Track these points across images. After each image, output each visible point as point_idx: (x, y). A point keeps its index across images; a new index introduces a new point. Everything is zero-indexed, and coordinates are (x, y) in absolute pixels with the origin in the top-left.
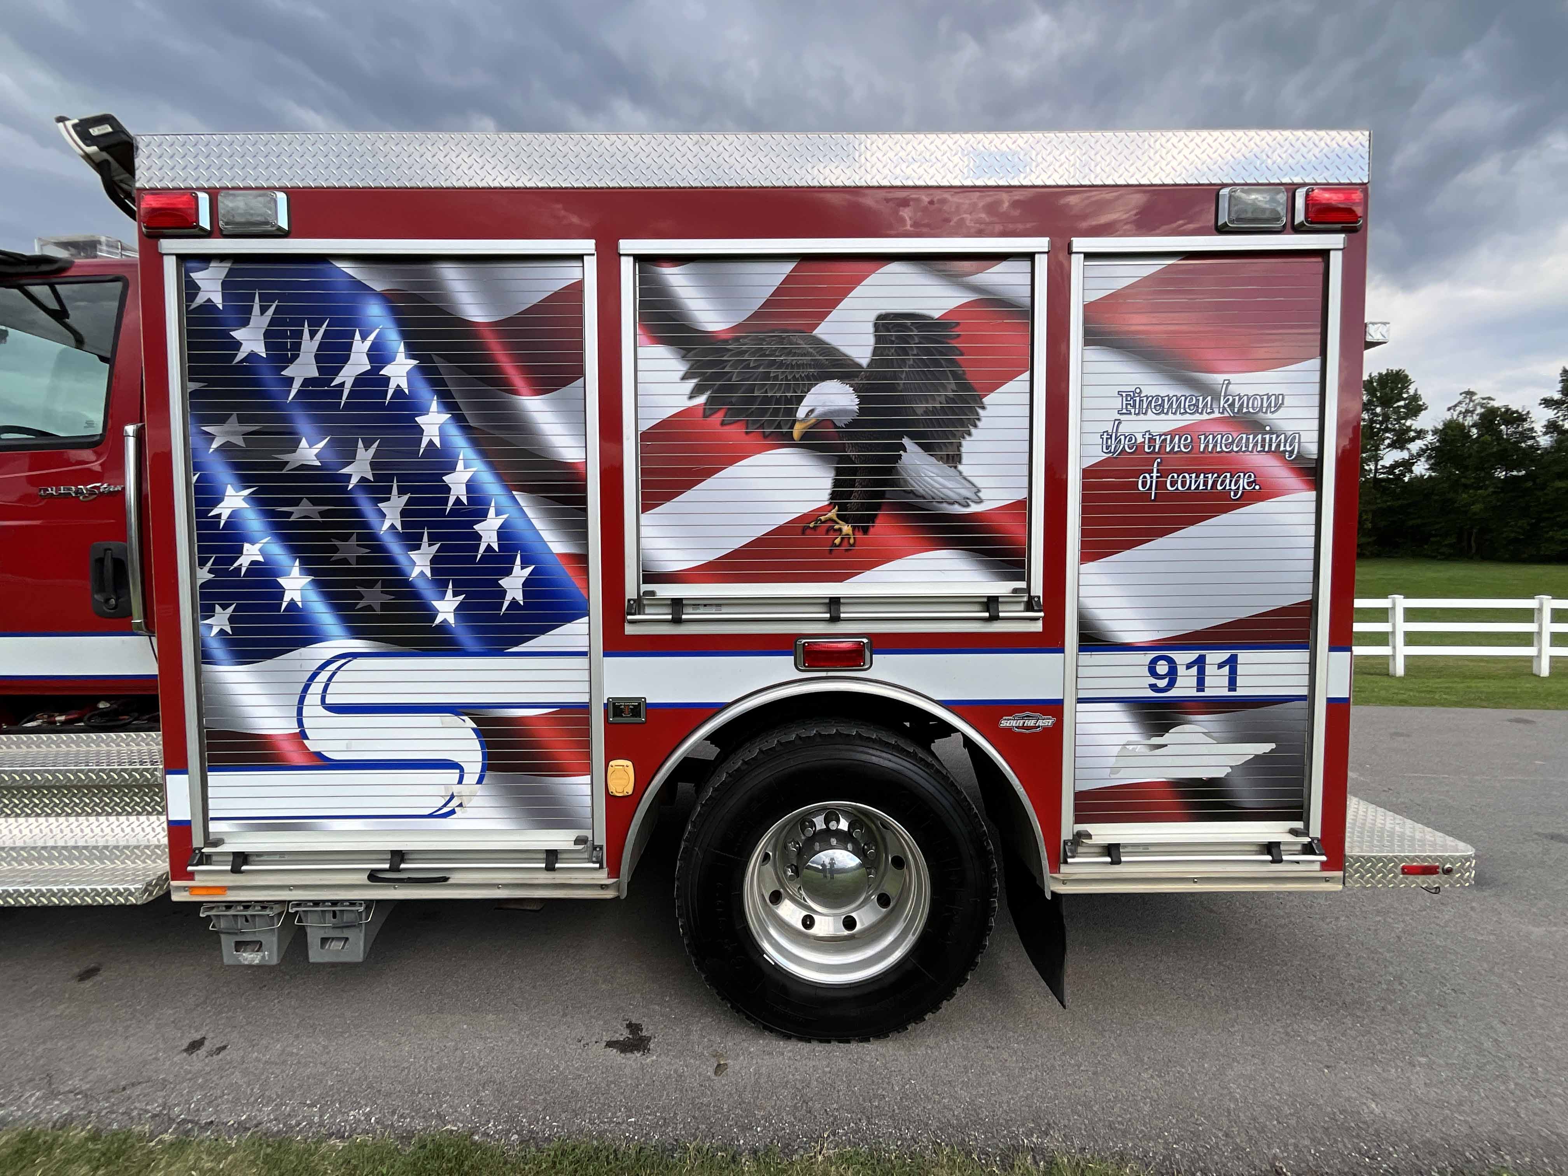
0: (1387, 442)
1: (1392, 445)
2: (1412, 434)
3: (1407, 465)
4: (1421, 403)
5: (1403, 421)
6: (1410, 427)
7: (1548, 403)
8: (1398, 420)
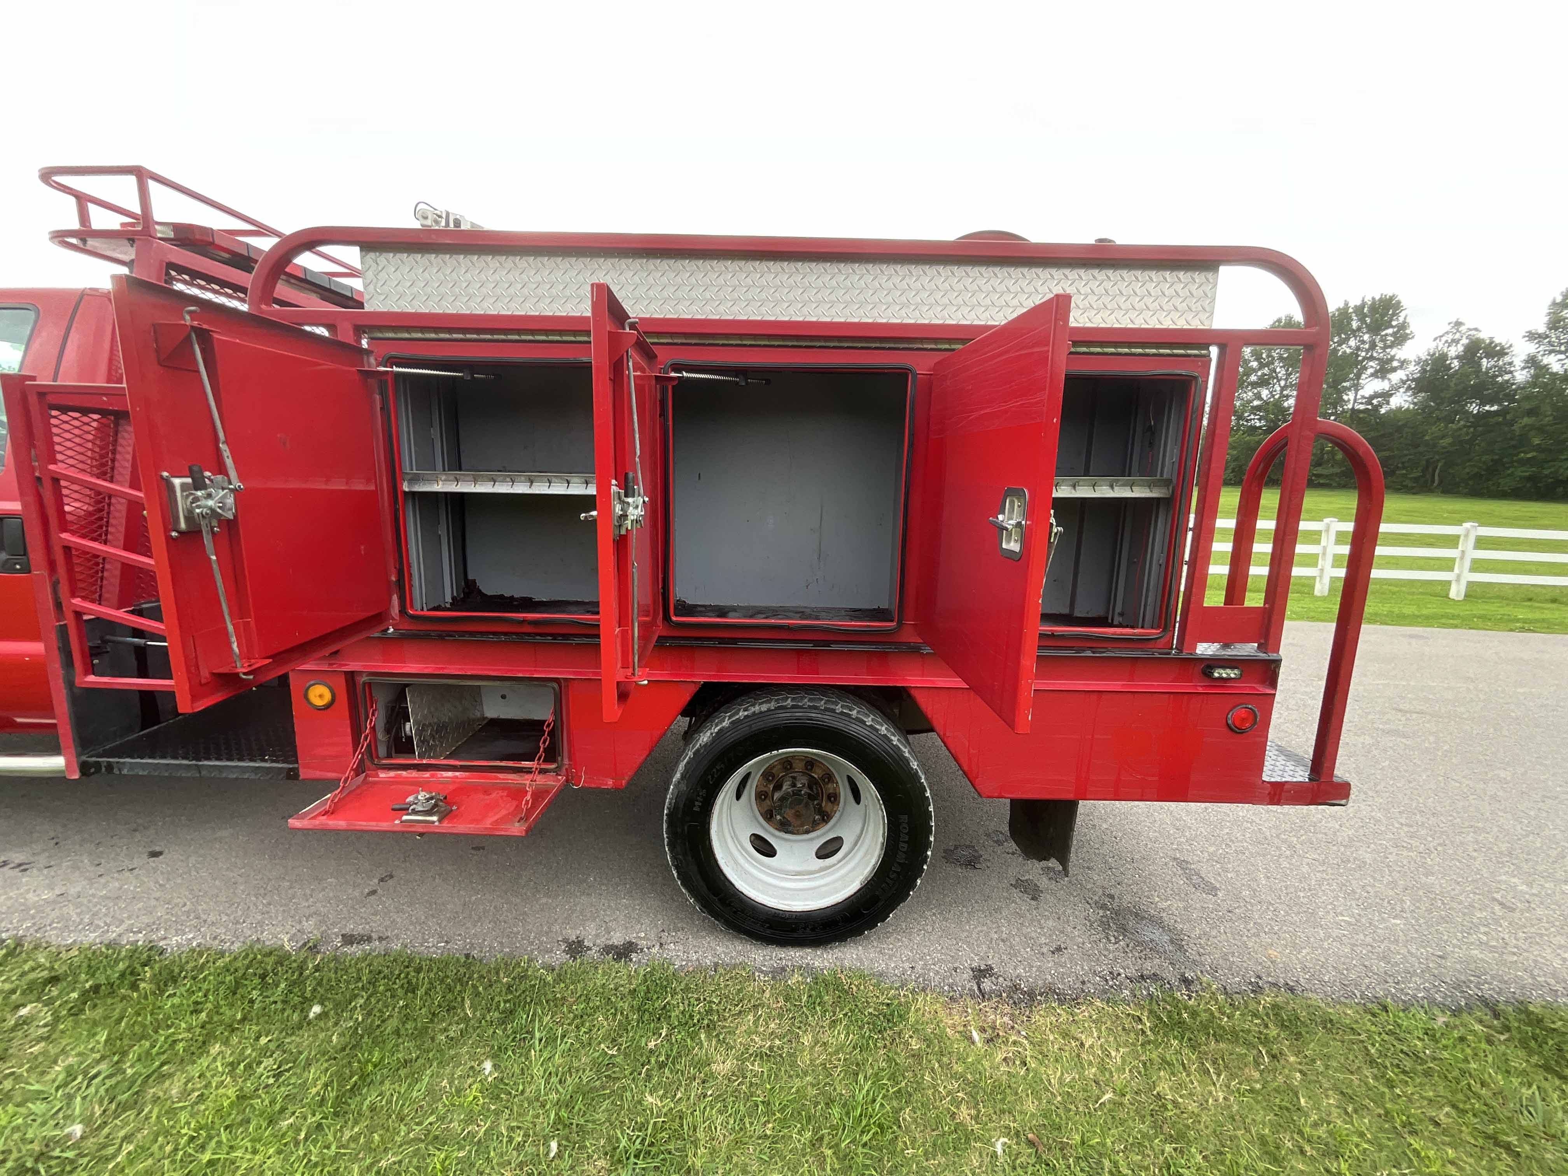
0: (1370, 371)
1: (1374, 375)
2: (1395, 364)
3: (1386, 396)
4: (1408, 331)
5: (1388, 350)
6: (1394, 356)
7: (1532, 336)
8: (1384, 348)
